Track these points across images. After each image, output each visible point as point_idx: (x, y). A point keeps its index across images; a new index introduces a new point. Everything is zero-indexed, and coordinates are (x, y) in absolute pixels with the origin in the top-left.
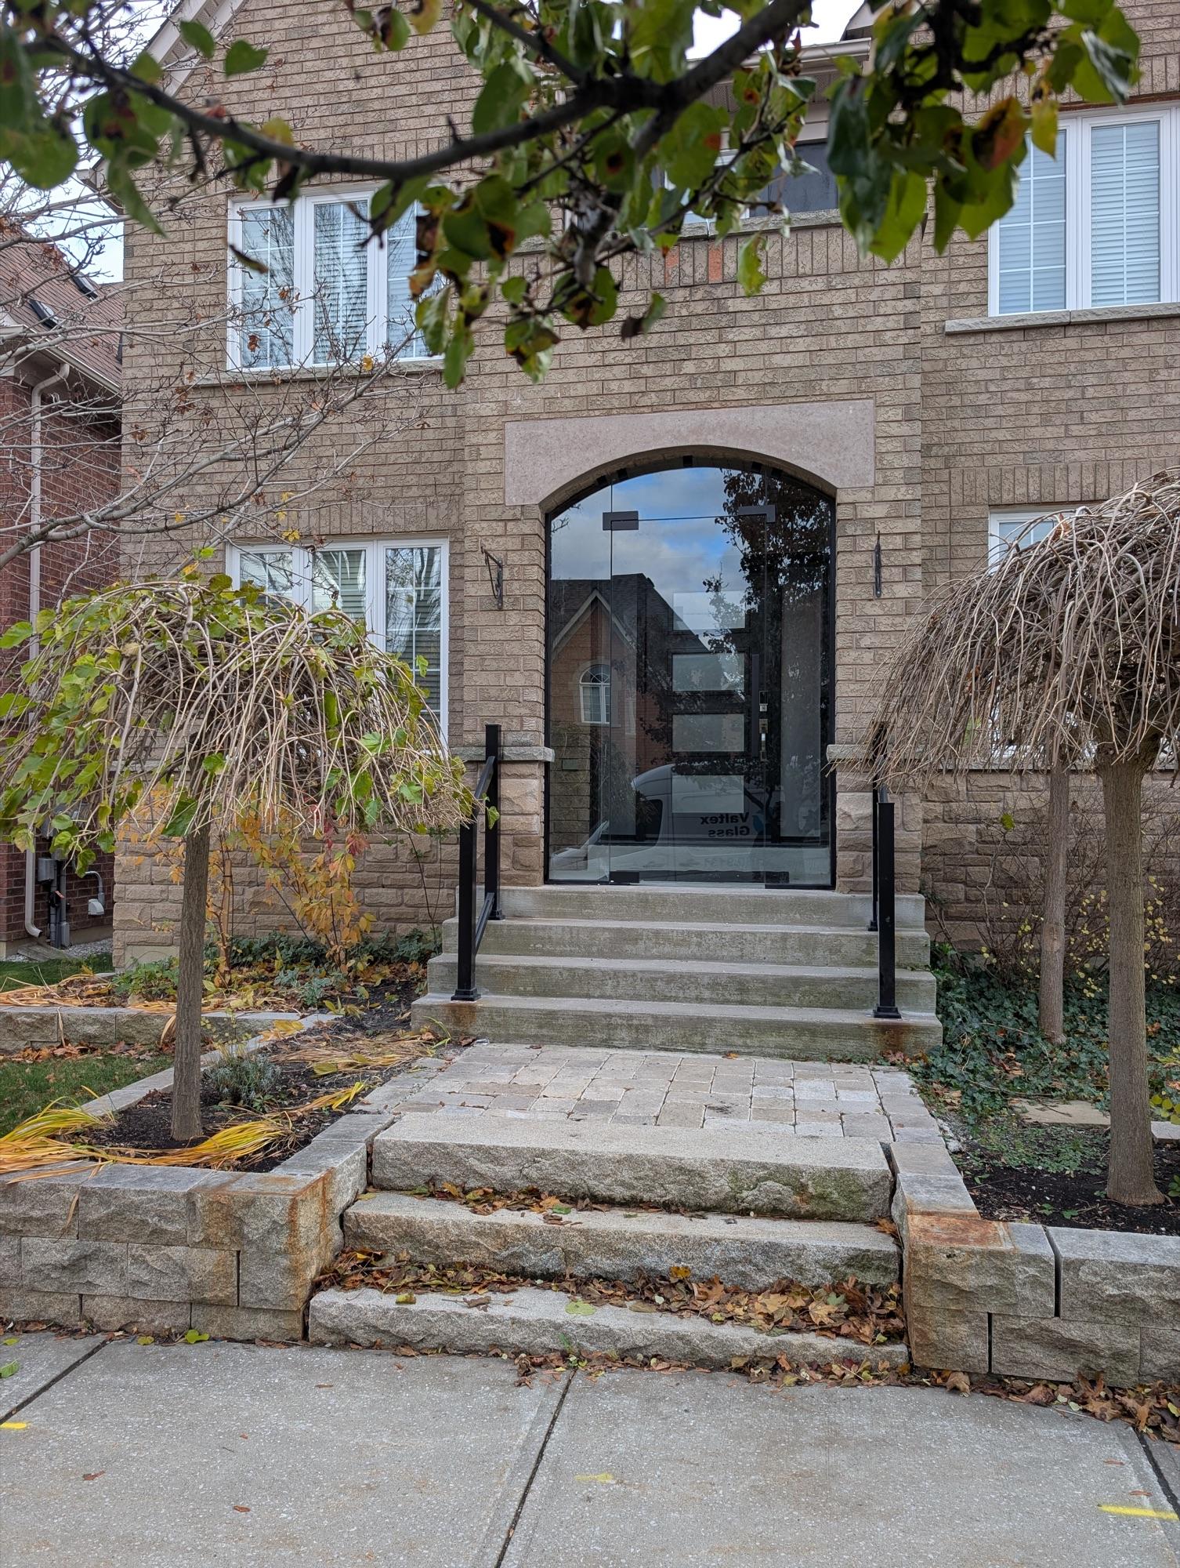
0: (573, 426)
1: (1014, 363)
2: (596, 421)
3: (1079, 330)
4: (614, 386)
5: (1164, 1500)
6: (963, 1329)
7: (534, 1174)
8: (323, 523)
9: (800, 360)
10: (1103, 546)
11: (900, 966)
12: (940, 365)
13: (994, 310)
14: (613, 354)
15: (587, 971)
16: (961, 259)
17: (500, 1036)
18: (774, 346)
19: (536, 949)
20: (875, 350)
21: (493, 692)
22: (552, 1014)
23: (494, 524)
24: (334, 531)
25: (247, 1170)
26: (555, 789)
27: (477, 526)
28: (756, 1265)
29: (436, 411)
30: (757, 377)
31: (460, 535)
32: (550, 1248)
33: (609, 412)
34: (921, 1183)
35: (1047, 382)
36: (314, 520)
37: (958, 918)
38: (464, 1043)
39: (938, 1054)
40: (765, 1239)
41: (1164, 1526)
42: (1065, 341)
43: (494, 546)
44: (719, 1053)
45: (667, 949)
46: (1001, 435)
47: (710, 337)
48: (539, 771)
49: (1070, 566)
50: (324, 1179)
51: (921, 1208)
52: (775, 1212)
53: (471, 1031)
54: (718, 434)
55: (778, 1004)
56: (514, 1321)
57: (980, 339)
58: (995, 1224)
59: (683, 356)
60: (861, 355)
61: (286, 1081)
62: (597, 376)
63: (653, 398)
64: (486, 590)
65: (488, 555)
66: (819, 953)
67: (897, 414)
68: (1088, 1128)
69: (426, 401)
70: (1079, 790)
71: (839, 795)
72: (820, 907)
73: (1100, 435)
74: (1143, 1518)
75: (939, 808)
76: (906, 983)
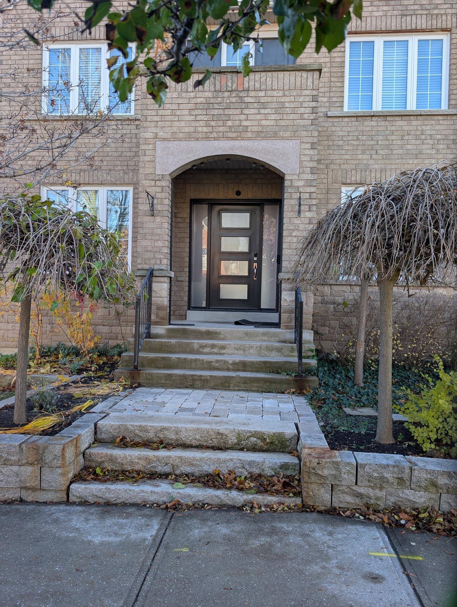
0: (183, 144)
1: (352, 130)
2: (192, 143)
3: (377, 118)
4: (200, 129)
5: (392, 550)
6: (323, 490)
7: (162, 436)
8: (81, 179)
9: (272, 123)
10: (382, 197)
11: (305, 358)
12: (325, 129)
13: (346, 109)
14: (200, 117)
16: (334, 88)
17: (150, 384)
18: (262, 117)
19: (165, 350)
20: (301, 121)
21: (149, 248)
22: (170, 375)
23: (151, 181)
24: (86, 182)
25: (45, 435)
26: (174, 288)
27: (144, 182)
28: (246, 469)
29: (129, 136)
30: (256, 129)
31: (137, 186)
32: (167, 464)
33: (197, 139)
34: (309, 437)
35: (364, 138)
36: (78, 178)
37: (326, 340)
40: (250, 459)
41: (392, 560)
42: (371, 122)
43: (151, 190)
45: (216, 351)
46: (347, 157)
47: (238, 111)
48: (167, 280)
49: (369, 204)
50: (76, 438)
51: (308, 446)
52: (254, 449)
53: (138, 381)
54: (240, 150)
56: (152, 492)
57: (340, 120)
58: (335, 451)
59: (227, 119)
60: (296, 122)
61: (62, 401)
62: (193, 125)
63: (215, 135)
64: (147, 207)
65: (148, 193)
66: (273, 352)
67: (309, 146)
68: (370, 417)
69: (124, 132)
70: (372, 292)
71: (283, 292)
72: (274, 335)
73: (383, 159)
74: (384, 556)
75: (320, 298)
76: (306, 364)
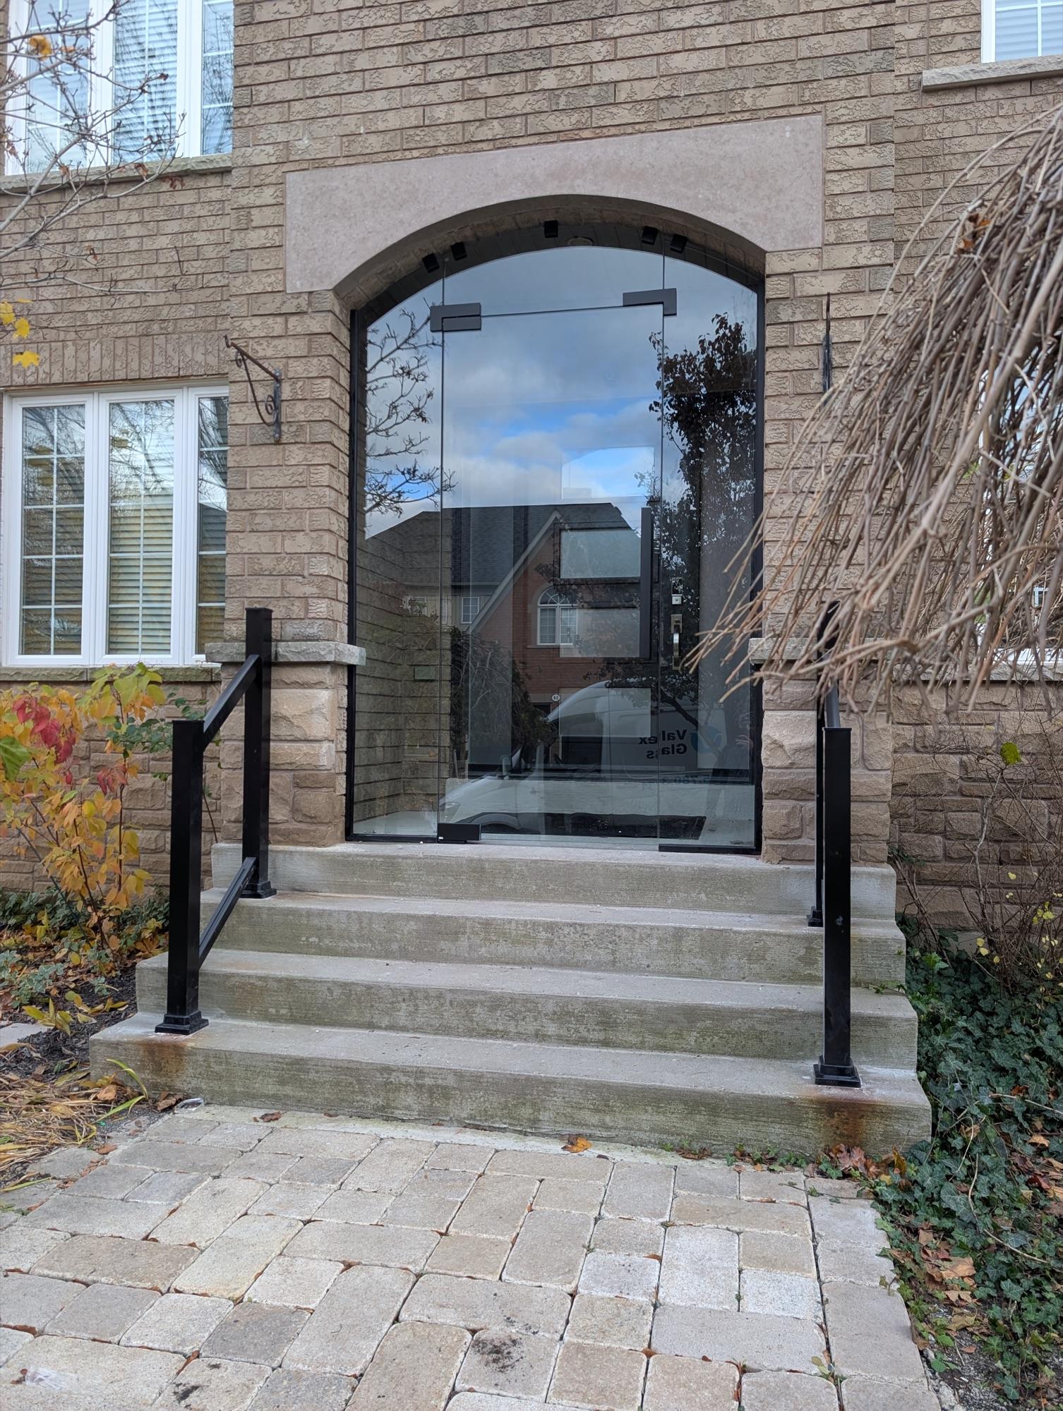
0: (382, 174)
1: (1015, 126)
2: (414, 166)
4: (440, 113)
8: (118, 366)
9: (711, 60)
11: (858, 984)
12: (915, 134)
13: (989, 54)
14: (439, 67)
15: (369, 987)
17: (222, 1094)
18: (674, 40)
19: (309, 945)
20: (825, 39)
21: (267, 562)
22: (299, 1065)
23: (270, 320)
24: (132, 376)
27: (247, 324)
30: (646, 90)
33: (432, 151)
37: (934, 883)
38: (163, 1104)
39: (924, 1157)
43: (269, 352)
44: (559, 1136)
45: (503, 948)
47: (578, 32)
48: (335, 678)
53: (178, 1084)
55: (664, 1048)
57: (970, 95)
59: (540, 64)
62: (415, 100)
63: (496, 129)
64: (257, 414)
66: (732, 960)
67: (858, 134)
71: (767, 714)
72: (736, 883)
75: (909, 733)
76: (868, 1021)
